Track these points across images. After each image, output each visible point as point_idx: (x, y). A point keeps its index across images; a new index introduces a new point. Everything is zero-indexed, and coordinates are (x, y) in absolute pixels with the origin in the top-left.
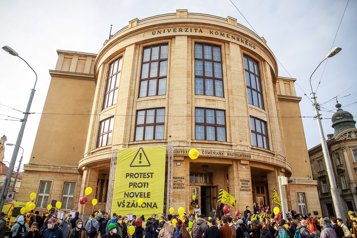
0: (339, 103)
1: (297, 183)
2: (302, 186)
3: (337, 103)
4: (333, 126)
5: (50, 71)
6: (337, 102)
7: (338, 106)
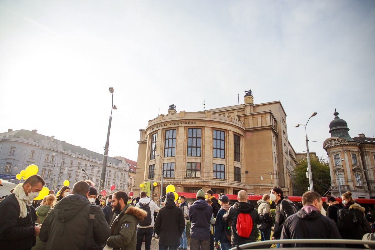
0: (337, 111)
1: (261, 188)
2: (264, 190)
3: (335, 112)
4: (330, 132)
5: (138, 142)
6: (336, 110)
7: (336, 114)
